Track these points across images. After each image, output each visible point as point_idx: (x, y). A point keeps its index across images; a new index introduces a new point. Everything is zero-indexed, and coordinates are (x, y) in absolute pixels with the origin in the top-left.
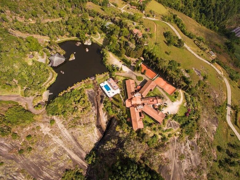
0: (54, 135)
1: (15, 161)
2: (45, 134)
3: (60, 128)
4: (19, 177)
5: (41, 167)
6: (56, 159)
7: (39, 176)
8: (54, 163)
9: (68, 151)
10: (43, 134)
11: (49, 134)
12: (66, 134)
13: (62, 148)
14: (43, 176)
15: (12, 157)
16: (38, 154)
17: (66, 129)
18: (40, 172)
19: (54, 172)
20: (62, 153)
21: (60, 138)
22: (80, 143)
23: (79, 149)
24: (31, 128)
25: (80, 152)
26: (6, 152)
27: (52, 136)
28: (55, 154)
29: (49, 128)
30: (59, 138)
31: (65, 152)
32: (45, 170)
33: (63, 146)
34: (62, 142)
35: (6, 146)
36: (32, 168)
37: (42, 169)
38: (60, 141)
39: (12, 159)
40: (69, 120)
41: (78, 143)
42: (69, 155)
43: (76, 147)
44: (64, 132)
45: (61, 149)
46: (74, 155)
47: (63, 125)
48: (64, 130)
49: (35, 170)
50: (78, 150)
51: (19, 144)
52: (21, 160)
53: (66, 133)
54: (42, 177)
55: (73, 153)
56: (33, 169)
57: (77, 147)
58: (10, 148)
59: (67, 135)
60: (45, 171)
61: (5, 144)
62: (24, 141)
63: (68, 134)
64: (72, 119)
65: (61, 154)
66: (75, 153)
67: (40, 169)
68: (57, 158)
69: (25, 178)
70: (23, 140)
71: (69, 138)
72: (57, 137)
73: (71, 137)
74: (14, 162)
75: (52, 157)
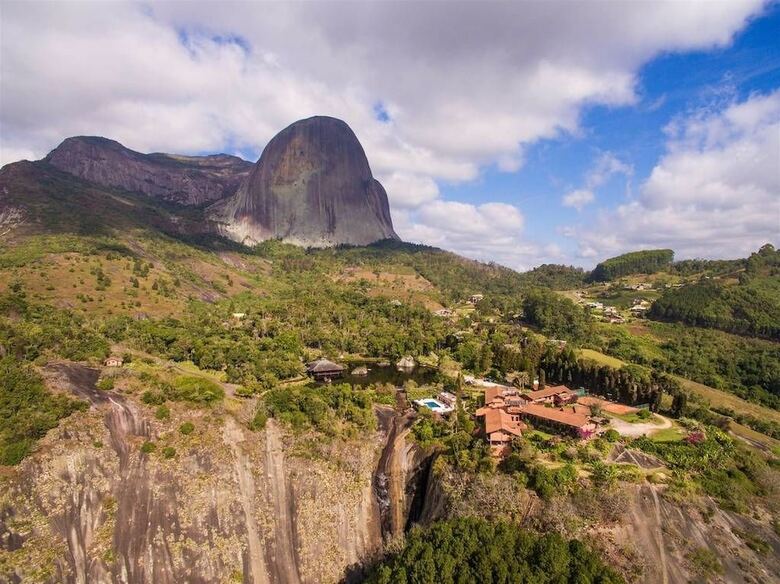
0: (244, 455)
1: (120, 463)
2: (226, 441)
3: (269, 449)
4: (89, 514)
5: (154, 527)
6: (206, 535)
7: (130, 549)
8: (192, 545)
9: (252, 535)
10: (221, 439)
11: (234, 446)
12: (275, 469)
13: (242, 512)
14: (136, 563)
15: (123, 449)
16: (177, 478)
17: (281, 456)
18: (141, 539)
19: (171, 577)
20: (231, 529)
21: (255, 474)
22: (300, 526)
23: (287, 555)
24: (206, 415)
25: (283, 568)
26: (123, 432)
27: (238, 454)
28: (212, 518)
29: (242, 434)
30: (252, 469)
31: (241, 529)
32: (159, 543)
33: (247, 507)
34: (253, 492)
35: (133, 421)
36: (134, 512)
37: (152, 535)
38: (248, 484)
39: (120, 453)
40: (301, 439)
41: (293, 526)
42: (246, 557)
43: (282, 537)
44: (274, 462)
45: (236, 510)
46: (262, 564)
47: (279, 444)
48: (276, 455)
49: (135, 524)
50: (281, 554)
51: (156, 432)
52: (133, 467)
53: (277, 467)
54: (131, 562)
55: (261, 556)
56: (132, 519)
57: (286, 541)
58: (134, 431)
59: (275, 474)
60: (155, 546)
61: (135, 417)
62: (171, 434)
63: (281, 475)
64: (311, 440)
65: (227, 532)
66: (267, 558)
67: (148, 531)
68: (210, 533)
69: (97, 530)
70: (171, 430)
71: (277, 486)
72: (248, 464)
73: (283, 489)
74: (116, 464)
75: (200, 519)
